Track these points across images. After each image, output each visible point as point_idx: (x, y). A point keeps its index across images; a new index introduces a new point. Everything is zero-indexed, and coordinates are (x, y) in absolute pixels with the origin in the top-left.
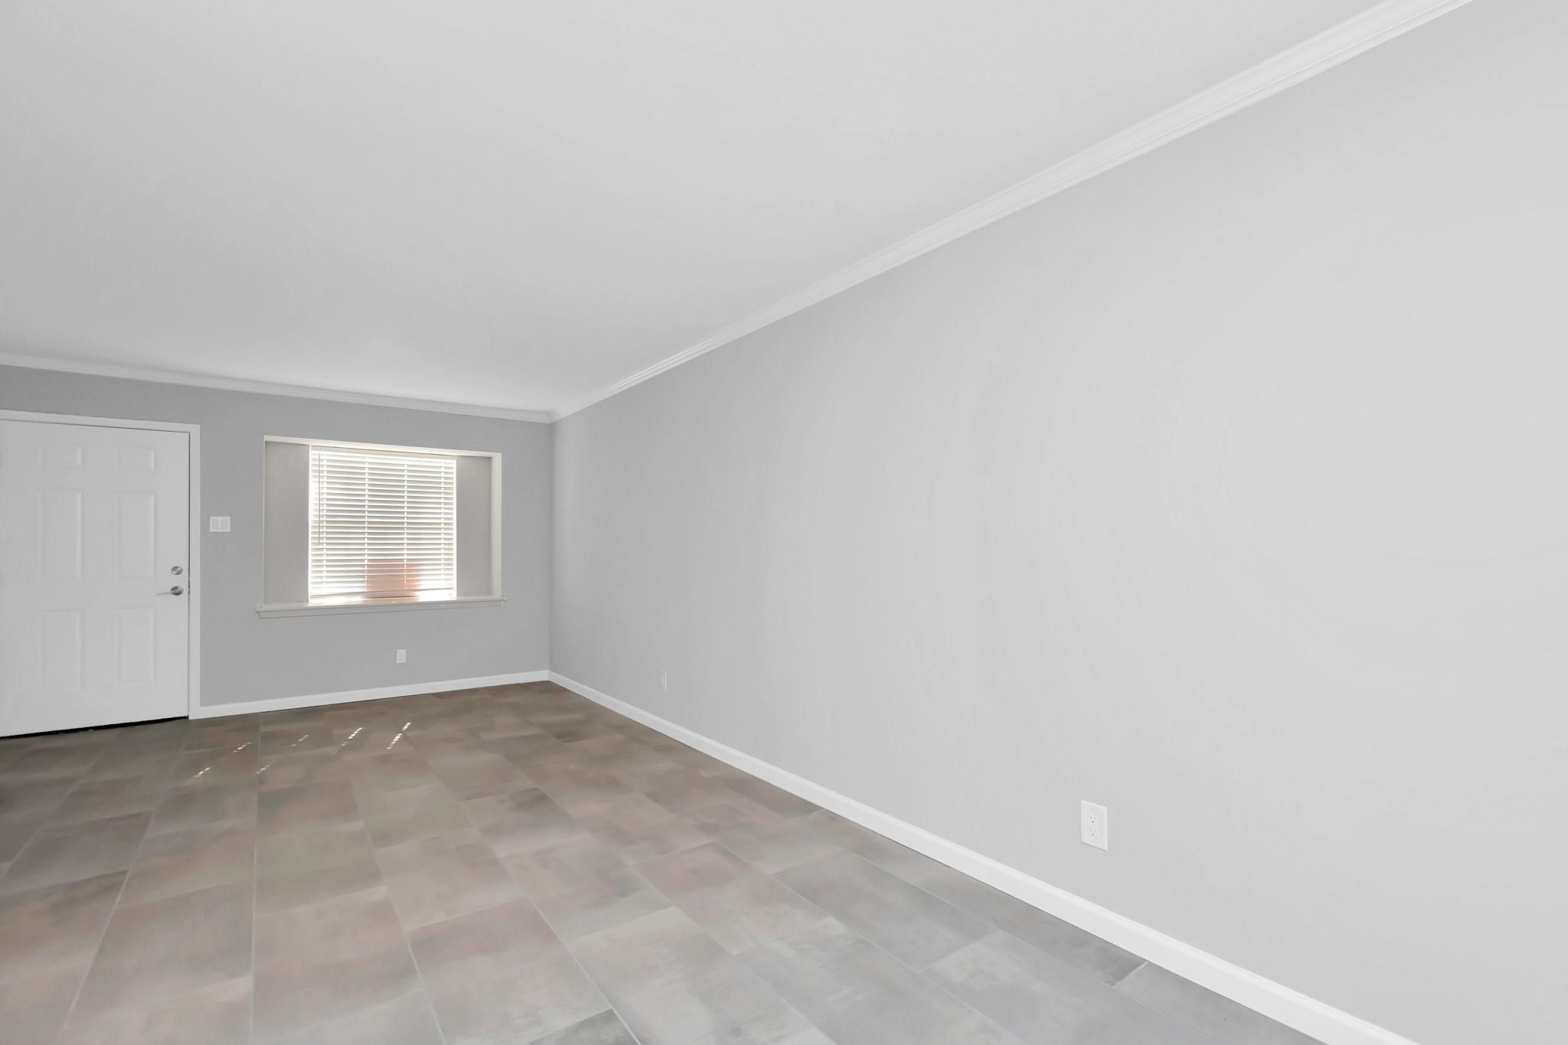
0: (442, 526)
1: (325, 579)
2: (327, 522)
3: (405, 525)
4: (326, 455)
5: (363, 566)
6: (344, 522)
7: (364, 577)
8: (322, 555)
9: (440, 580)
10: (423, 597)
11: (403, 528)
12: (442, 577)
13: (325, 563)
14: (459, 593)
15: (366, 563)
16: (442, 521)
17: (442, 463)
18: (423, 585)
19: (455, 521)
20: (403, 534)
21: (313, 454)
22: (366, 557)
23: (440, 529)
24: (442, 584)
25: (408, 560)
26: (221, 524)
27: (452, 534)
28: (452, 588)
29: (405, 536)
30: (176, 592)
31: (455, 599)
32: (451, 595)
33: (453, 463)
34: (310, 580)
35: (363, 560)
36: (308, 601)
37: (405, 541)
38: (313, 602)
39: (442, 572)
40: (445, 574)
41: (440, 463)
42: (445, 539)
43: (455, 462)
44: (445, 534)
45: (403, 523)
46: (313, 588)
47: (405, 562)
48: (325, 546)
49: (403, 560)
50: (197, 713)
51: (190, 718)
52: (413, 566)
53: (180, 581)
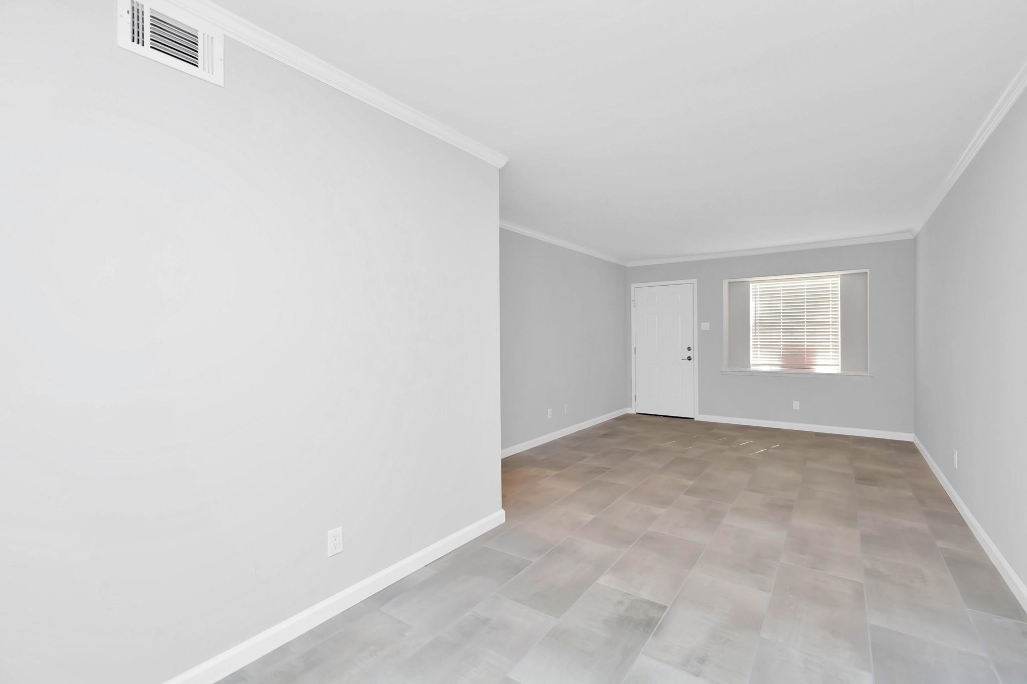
0: (831, 323)
1: (759, 356)
2: (760, 323)
3: (806, 324)
4: (758, 285)
5: (780, 348)
6: (769, 324)
7: (780, 355)
8: (757, 342)
9: (830, 359)
10: (818, 370)
11: (804, 325)
12: (831, 357)
13: (759, 346)
14: (842, 369)
15: (782, 346)
16: (831, 320)
17: (830, 281)
18: (818, 362)
19: (839, 320)
20: (804, 329)
21: (752, 286)
22: (782, 343)
23: (829, 325)
24: (831, 362)
25: (807, 345)
26: (706, 326)
27: (838, 328)
28: (838, 365)
29: (806, 330)
30: (689, 359)
31: (840, 373)
32: (836, 370)
33: (838, 280)
34: (751, 356)
35: (780, 345)
36: (750, 367)
37: (805, 334)
38: (753, 368)
39: (831, 354)
40: (833, 355)
41: (829, 281)
42: (833, 332)
43: (839, 279)
44: (832, 328)
45: (804, 322)
46: (753, 360)
47: (806, 347)
48: (759, 337)
49: (804, 345)
50: (699, 418)
51: (695, 419)
52: (811, 349)
53: (690, 354)
